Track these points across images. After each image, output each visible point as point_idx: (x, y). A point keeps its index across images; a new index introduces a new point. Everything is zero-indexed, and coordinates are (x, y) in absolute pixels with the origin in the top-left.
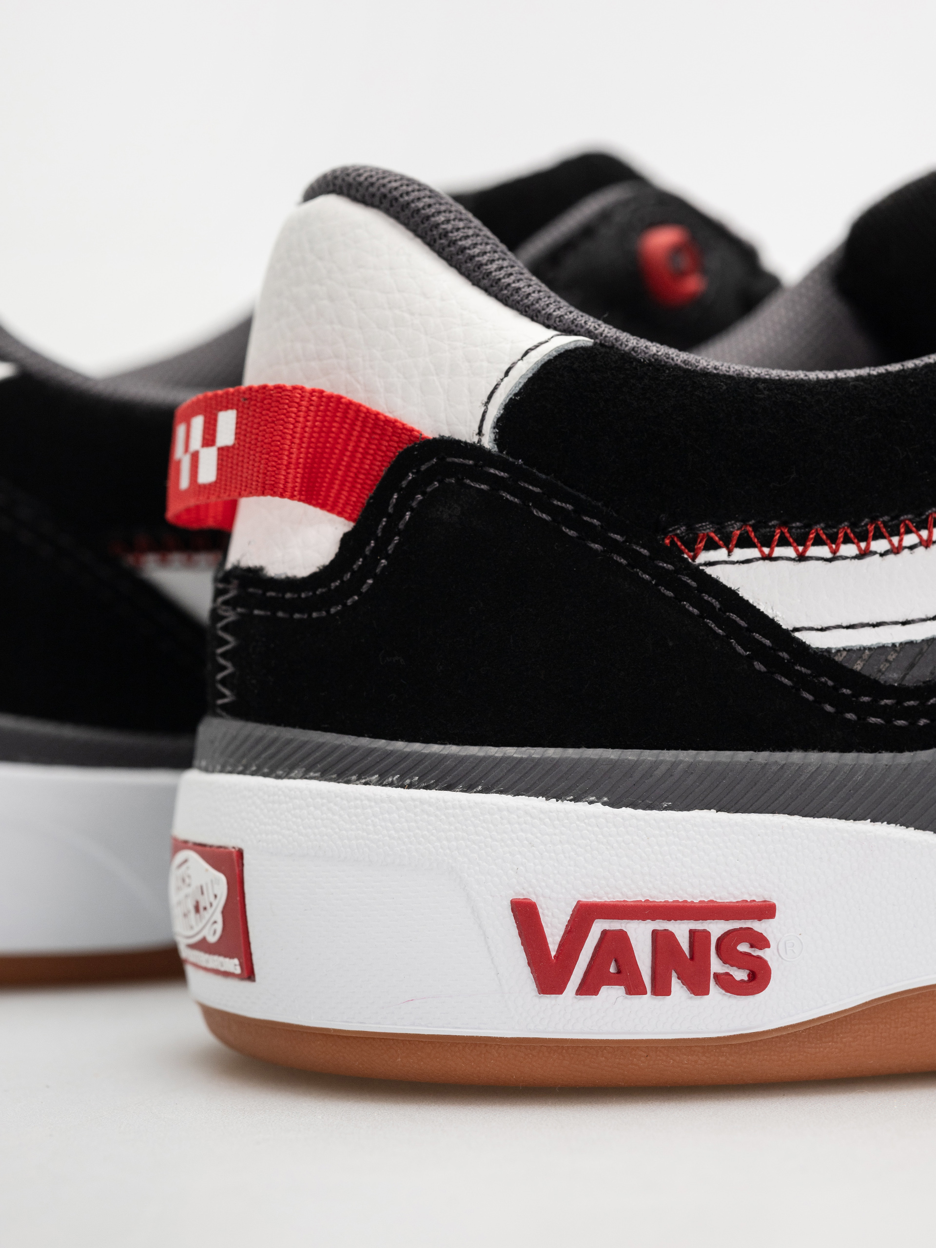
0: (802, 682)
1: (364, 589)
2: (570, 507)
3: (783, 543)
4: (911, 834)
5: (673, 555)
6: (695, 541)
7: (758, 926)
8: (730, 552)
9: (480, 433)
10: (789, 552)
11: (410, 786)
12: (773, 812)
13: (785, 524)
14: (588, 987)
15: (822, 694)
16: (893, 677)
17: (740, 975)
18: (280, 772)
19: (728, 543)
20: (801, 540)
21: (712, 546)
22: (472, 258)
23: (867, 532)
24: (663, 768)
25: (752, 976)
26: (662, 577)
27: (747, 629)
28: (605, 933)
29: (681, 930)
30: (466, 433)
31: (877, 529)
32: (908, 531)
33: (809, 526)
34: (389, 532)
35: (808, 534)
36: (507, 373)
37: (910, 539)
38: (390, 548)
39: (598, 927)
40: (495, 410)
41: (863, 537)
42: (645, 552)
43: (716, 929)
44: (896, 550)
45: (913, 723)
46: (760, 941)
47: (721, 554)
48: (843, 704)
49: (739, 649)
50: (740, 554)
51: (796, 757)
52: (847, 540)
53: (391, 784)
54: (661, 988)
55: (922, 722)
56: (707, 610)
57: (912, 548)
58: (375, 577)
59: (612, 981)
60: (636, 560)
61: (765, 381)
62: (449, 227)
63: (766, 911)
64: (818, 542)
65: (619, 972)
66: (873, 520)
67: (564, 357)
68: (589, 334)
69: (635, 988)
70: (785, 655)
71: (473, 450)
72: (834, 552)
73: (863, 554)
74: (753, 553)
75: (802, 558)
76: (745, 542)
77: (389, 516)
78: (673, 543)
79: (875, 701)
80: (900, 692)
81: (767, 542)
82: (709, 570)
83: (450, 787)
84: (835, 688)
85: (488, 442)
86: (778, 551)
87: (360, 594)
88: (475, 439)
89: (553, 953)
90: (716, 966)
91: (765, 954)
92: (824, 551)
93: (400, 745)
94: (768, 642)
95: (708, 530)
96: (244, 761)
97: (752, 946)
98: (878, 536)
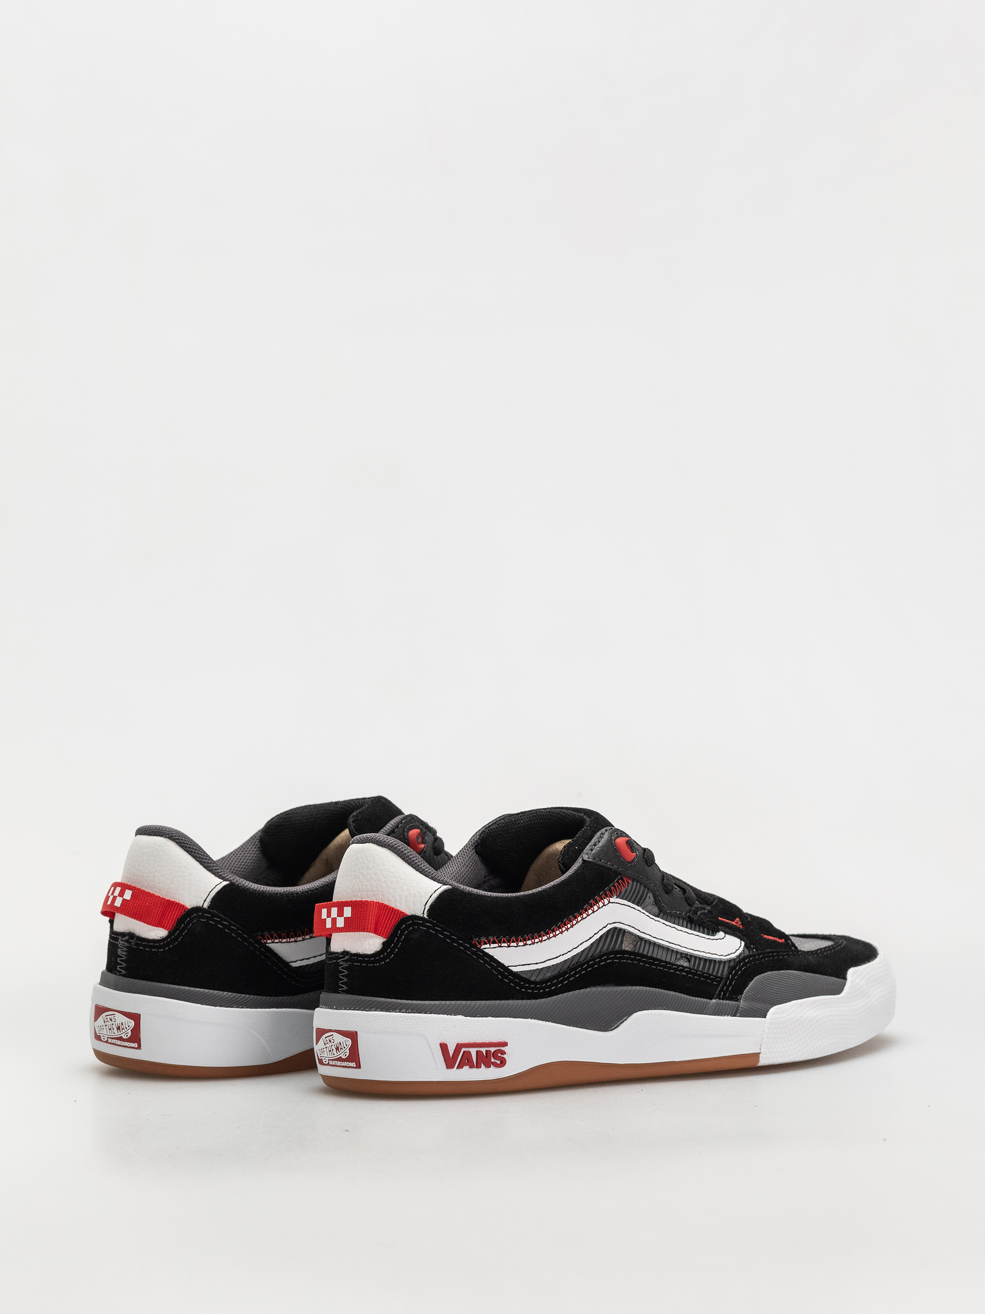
0: (511, 981)
1: (391, 958)
2: (449, 934)
3: (504, 942)
4: (540, 1022)
5: (475, 946)
6: (481, 942)
7: (502, 1049)
8: (490, 945)
9: (423, 913)
10: (506, 945)
11: (409, 1013)
12: (506, 1017)
13: (504, 937)
14: (460, 1067)
15: (517, 984)
16: (533, 979)
17: (498, 1062)
18: (367, 1010)
19: (489, 943)
20: (509, 941)
21: (485, 943)
22: (416, 863)
23: (526, 938)
24: (477, 1006)
25: (502, 1062)
26: (472, 952)
27: (497, 967)
28: (464, 1052)
29: (484, 1050)
30: (419, 914)
31: (528, 938)
32: (536, 938)
33: (511, 937)
34: (398, 941)
35: (511, 939)
36: (430, 897)
37: (537, 940)
38: (398, 946)
39: (463, 1050)
40: (427, 907)
41: (525, 940)
42: (468, 946)
43: (493, 1049)
44: (533, 943)
45: (539, 991)
46: (503, 1053)
47: (488, 946)
48: (522, 987)
49: (495, 972)
50: (493, 945)
51: (511, 1002)
52: (521, 941)
53: (403, 1012)
54: (478, 1066)
55: (541, 991)
56: (485, 961)
57: (537, 943)
58: (394, 954)
59: (466, 1065)
60: (466, 948)
61: (499, 897)
62: (409, 854)
63: (505, 1044)
64: (513, 942)
65: (468, 1062)
66: (527, 935)
67: (446, 892)
68: (450, 885)
69: (472, 1066)
70: (506, 973)
71: (422, 919)
72: (517, 944)
73: (525, 945)
74: (497, 945)
75: (509, 946)
76: (494, 942)
77: (398, 937)
78: (475, 943)
79: (530, 986)
80: (535, 983)
81: (500, 942)
82: (485, 950)
83: (420, 1013)
84: (519, 983)
85: (425, 916)
86: (503, 945)
87: (390, 959)
88: (422, 916)
89: (451, 1056)
90: (493, 1060)
91: (505, 1056)
92: (515, 944)
93: (405, 1001)
94: (502, 970)
95: (483, 939)
96: (354, 1007)
97: (501, 1054)
98: (529, 940)
